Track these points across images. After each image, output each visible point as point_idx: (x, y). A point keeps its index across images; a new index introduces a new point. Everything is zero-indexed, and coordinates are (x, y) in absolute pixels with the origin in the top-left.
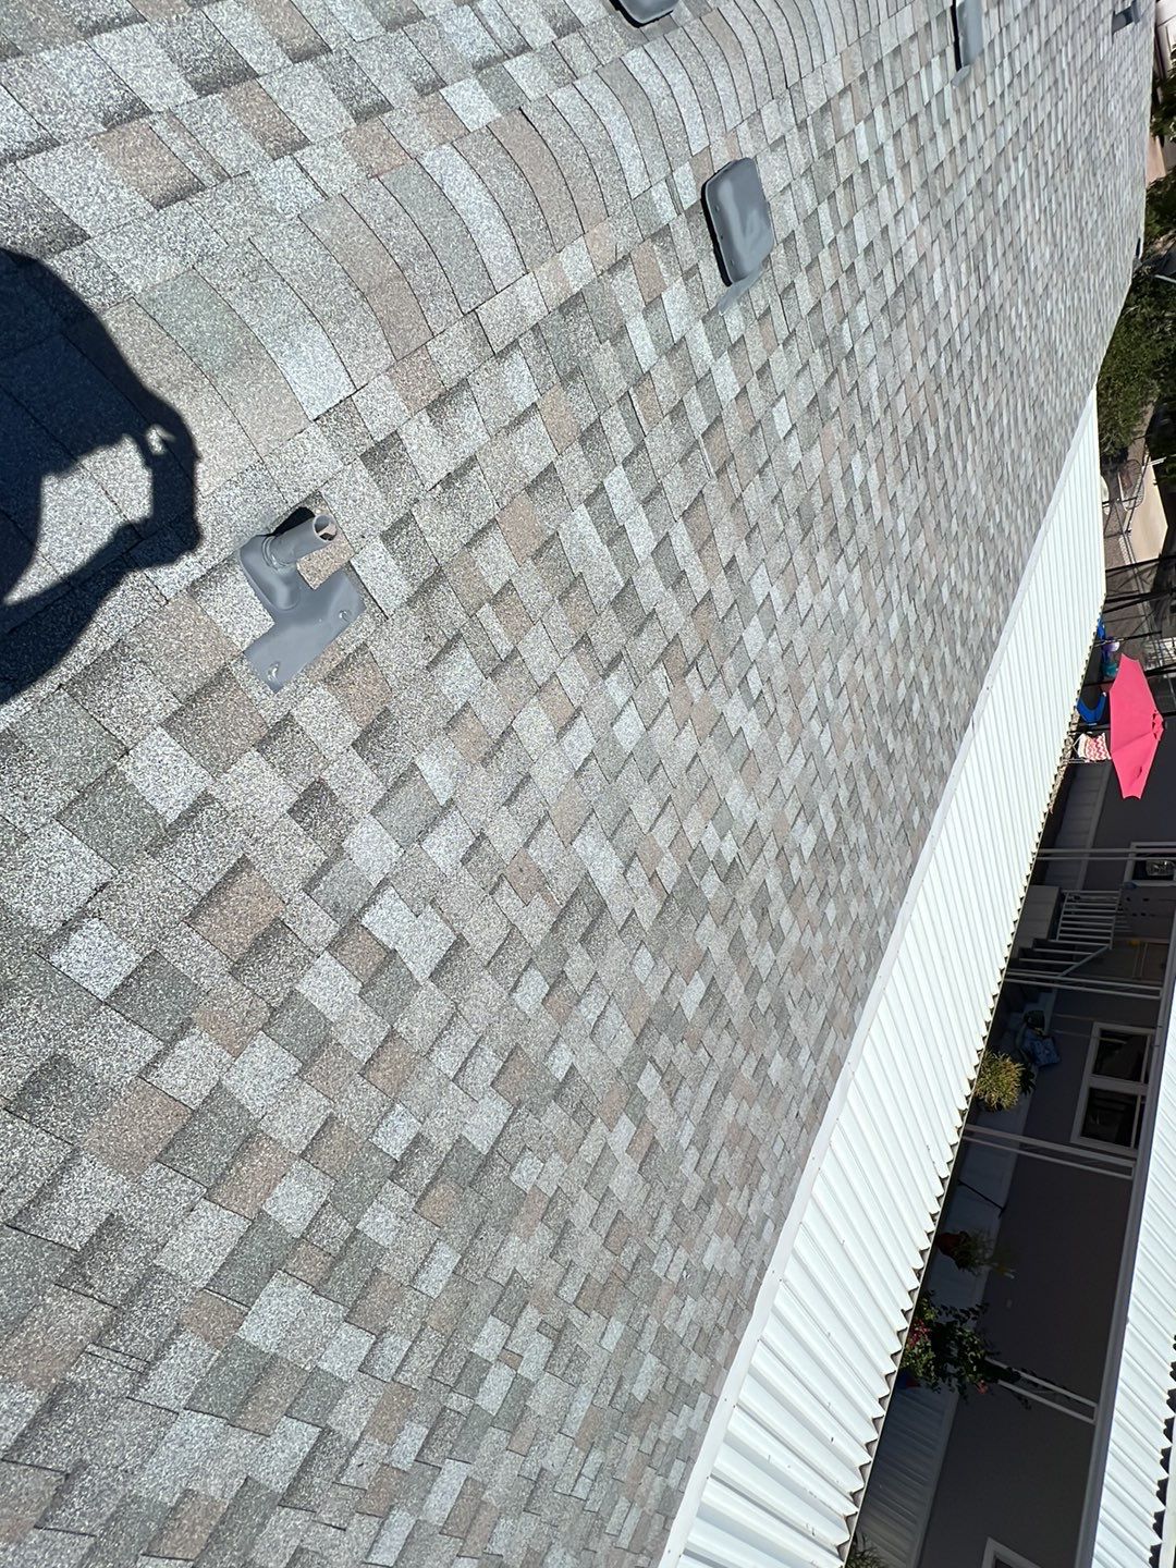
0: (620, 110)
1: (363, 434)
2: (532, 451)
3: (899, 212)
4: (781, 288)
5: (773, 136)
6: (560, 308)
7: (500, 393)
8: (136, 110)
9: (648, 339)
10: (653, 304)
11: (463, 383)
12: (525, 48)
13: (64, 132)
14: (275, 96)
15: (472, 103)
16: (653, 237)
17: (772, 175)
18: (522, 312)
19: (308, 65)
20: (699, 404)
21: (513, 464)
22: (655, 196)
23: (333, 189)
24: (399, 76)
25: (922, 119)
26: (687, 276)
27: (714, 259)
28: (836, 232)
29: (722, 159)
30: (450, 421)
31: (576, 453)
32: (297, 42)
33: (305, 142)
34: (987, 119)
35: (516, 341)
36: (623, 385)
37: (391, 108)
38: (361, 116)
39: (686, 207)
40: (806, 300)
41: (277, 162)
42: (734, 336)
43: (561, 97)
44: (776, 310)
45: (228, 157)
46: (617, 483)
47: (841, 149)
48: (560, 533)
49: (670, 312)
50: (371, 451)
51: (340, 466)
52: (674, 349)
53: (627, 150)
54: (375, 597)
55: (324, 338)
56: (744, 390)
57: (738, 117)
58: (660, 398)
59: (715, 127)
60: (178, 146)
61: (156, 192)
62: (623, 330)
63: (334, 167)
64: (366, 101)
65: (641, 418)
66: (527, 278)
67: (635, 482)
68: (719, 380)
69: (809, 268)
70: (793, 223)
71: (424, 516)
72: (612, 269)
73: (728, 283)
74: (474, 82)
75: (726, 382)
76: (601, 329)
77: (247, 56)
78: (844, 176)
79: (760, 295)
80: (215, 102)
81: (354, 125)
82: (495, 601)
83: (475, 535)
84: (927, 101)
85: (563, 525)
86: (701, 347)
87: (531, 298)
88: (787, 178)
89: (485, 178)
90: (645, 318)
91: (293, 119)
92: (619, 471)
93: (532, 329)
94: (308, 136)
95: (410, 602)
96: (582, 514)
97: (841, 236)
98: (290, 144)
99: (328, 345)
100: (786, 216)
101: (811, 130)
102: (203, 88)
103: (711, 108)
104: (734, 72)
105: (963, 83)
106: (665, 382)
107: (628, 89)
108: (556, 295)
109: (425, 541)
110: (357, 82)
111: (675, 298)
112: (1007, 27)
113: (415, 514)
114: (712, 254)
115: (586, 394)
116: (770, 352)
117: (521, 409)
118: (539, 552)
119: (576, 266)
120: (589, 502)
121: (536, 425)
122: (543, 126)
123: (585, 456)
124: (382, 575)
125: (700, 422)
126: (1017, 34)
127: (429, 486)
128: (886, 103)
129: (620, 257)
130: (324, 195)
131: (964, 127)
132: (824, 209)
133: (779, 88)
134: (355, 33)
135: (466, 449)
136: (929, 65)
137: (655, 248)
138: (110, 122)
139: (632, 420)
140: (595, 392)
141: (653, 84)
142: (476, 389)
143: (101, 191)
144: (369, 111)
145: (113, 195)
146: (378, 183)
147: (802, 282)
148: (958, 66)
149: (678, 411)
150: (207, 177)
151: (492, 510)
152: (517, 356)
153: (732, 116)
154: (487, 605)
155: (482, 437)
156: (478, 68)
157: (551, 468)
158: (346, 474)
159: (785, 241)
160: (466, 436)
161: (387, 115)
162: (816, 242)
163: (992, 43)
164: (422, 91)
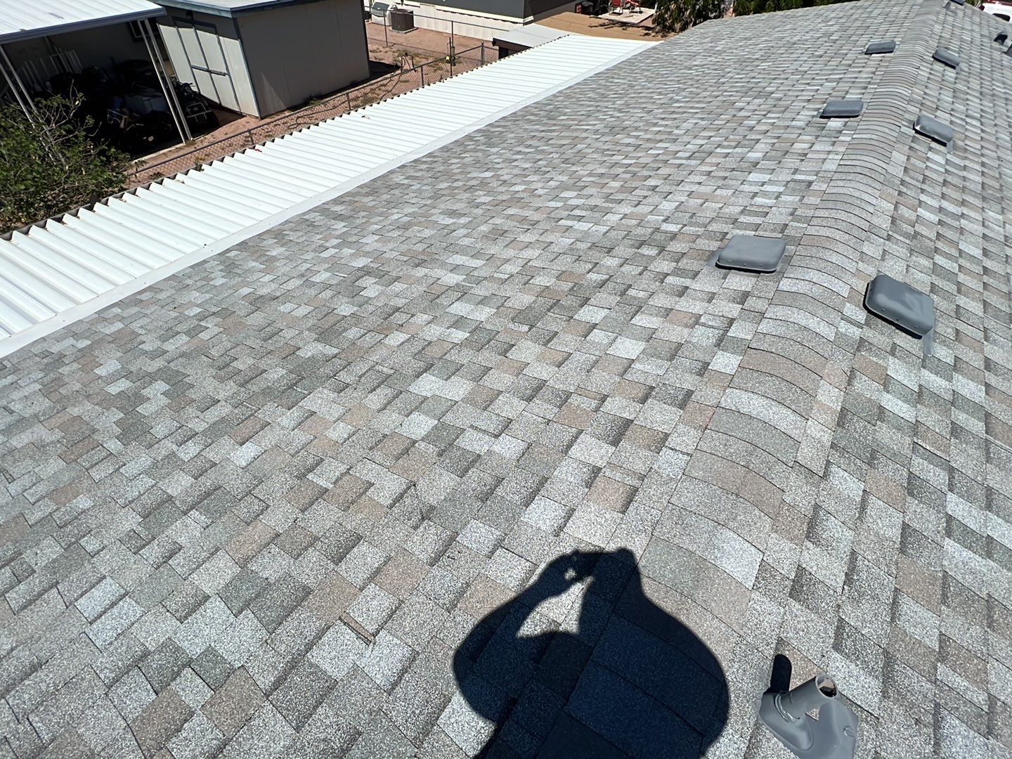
0: (795, 310)
1: (782, 579)
2: (885, 523)
3: (983, 223)
4: (953, 314)
5: (878, 255)
6: (838, 425)
7: (839, 498)
8: (596, 471)
9: (900, 403)
10: (886, 383)
11: (817, 507)
12: (731, 321)
13: (574, 502)
14: (643, 424)
15: (726, 362)
16: (858, 350)
17: (894, 270)
18: (819, 442)
19: (650, 400)
20: (965, 416)
21: (881, 540)
22: (843, 330)
23: (690, 449)
24: (687, 376)
25: (949, 179)
26: (893, 353)
27: (900, 333)
28: (956, 262)
29: (862, 287)
30: (823, 536)
31: (913, 504)
32: (640, 395)
33: (667, 436)
34: (986, 145)
35: (828, 461)
36: (908, 440)
37: (693, 392)
38: (682, 406)
39: (863, 322)
40: (975, 307)
41: (660, 454)
42: (950, 360)
43: (764, 327)
44: (962, 327)
45: (640, 467)
46: (956, 506)
47: (918, 228)
48: (947, 570)
49: (899, 378)
50: (793, 589)
51: (782, 610)
52: (920, 396)
53: (813, 323)
54: (859, 703)
55: (732, 533)
56: (987, 385)
57: (854, 263)
58: (937, 430)
59: (847, 277)
60: (618, 476)
61: (619, 505)
62: (882, 409)
63: (685, 438)
64: (680, 397)
65: (936, 452)
66: (809, 422)
67: (968, 497)
68: (965, 392)
69: (959, 291)
70: (927, 279)
71: (851, 616)
72: (850, 383)
73: (919, 337)
74: (720, 352)
75: (970, 389)
76: (868, 418)
77: (624, 416)
78: (933, 236)
79: (945, 328)
80: (622, 445)
81: (682, 411)
82: (942, 657)
83: (892, 609)
84: (943, 170)
85: (945, 563)
86: (936, 382)
87: (819, 431)
88: (904, 264)
89: (755, 391)
90: (888, 392)
91: (656, 429)
92: (951, 497)
93: (832, 447)
94: (666, 431)
95: (885, 695)
96: (950, 545)
97: (961, 261)
98: (660, 442)
99: (736, 536)
100: (921, 280)
101: (895, 235)
102: (615, 443)
103: (837, 272)
104: (835, 249)
105: (955, 147)
106: (931, 418)
107: (793, 299)
108: (831, 419)
109: (863, 635)
110: (672, 392)
111: (896, 369)
112: (952, 110)
113: (843, 617)
114: (897, 331)
115: (890, 462)
116: (982, 351)
117: (858, 499)
118: (944, 596)
119: (830, 396)
120: (949, 533)
121: (875, 503)
122: (765, 346)
123: (920, 502)
124: (852, 680)
125: (977, 426)
126: (962, 107)
127: (839, 590)
128: (923, 191)
129: (849, 374)
130: (688, 454)
131: (976, 160)
132: (939, 260)
133: (863, 235)
134: (659, 372)
135: (844, 548)
136: (928, 159)
137: (863, 353)
138: (589, 485)
139: (931, 457)
140: (894, 456)
141: (802, 287)
142: (825, 506)
143: (598, 521)
144: (684, 400)
145: (604, 519)
146: (709, 431)
147: (962, 301)
148: (944, 145)
149: (956, 430)
150: (636, 483)
151: (891, 583)
152: (834, 469)
153: (851, 266)
154: (939, 664)
155: (849, 534)
156: (718, 345)
157: (905, 527)
158: (787, 613)
159: (932, 291)
160: (839, 540)
161: (693, 397)
162: (949, 276)
163: (951, 122)
164: (701, 374)
